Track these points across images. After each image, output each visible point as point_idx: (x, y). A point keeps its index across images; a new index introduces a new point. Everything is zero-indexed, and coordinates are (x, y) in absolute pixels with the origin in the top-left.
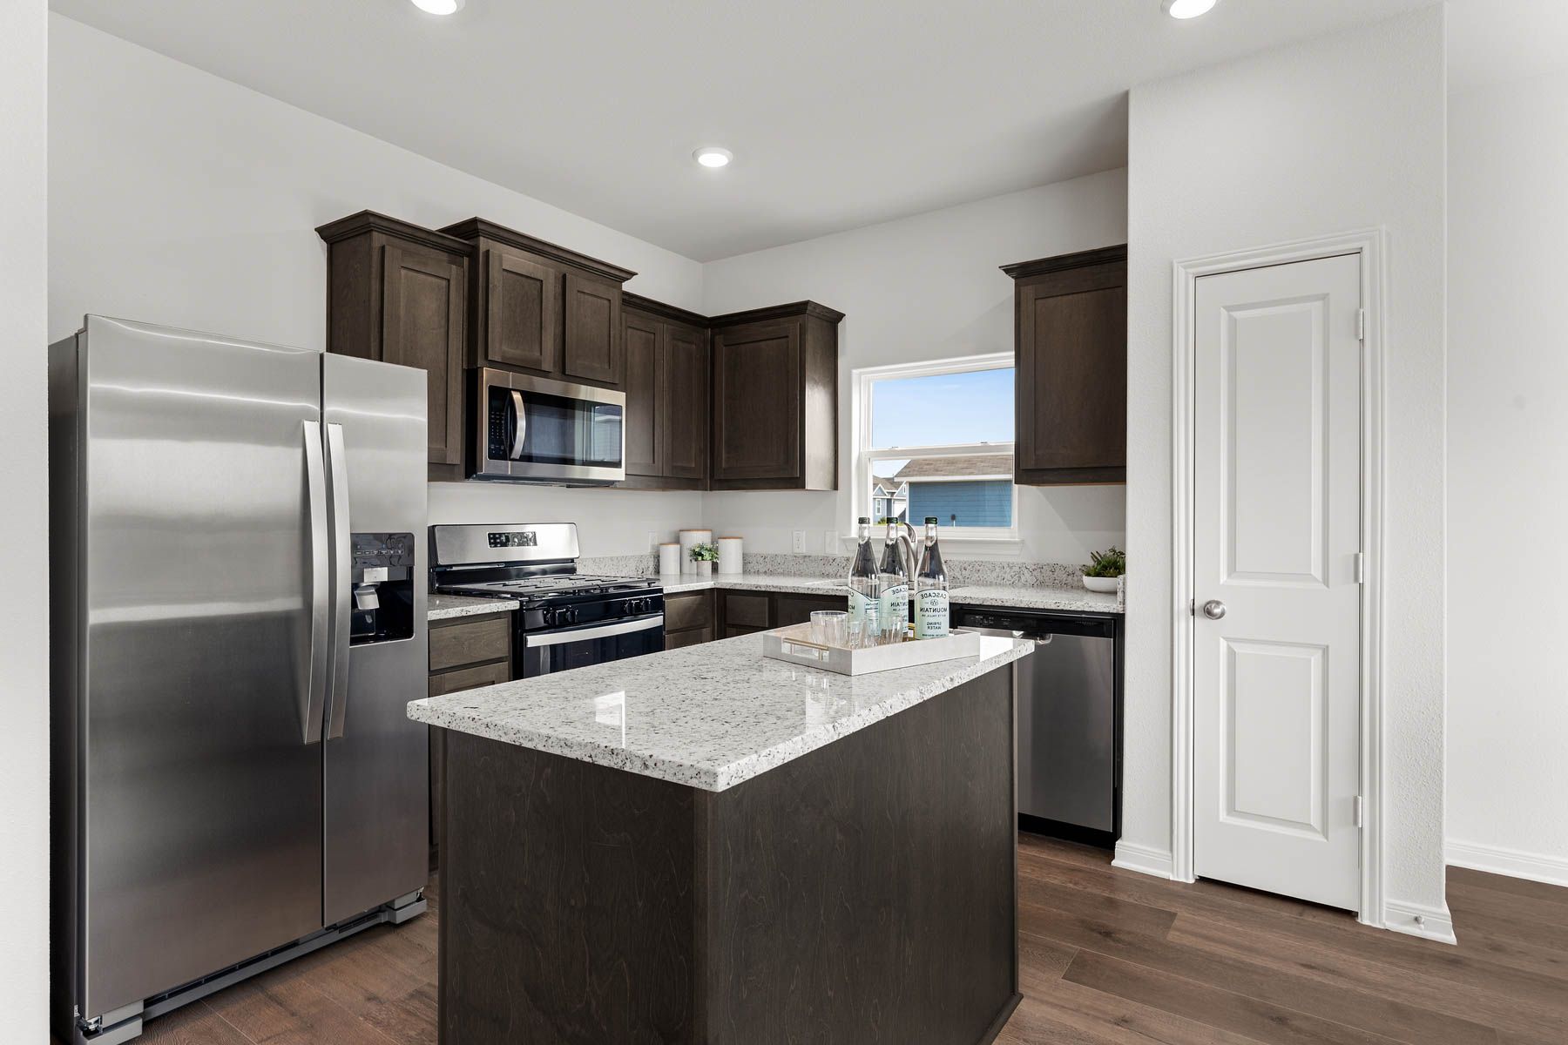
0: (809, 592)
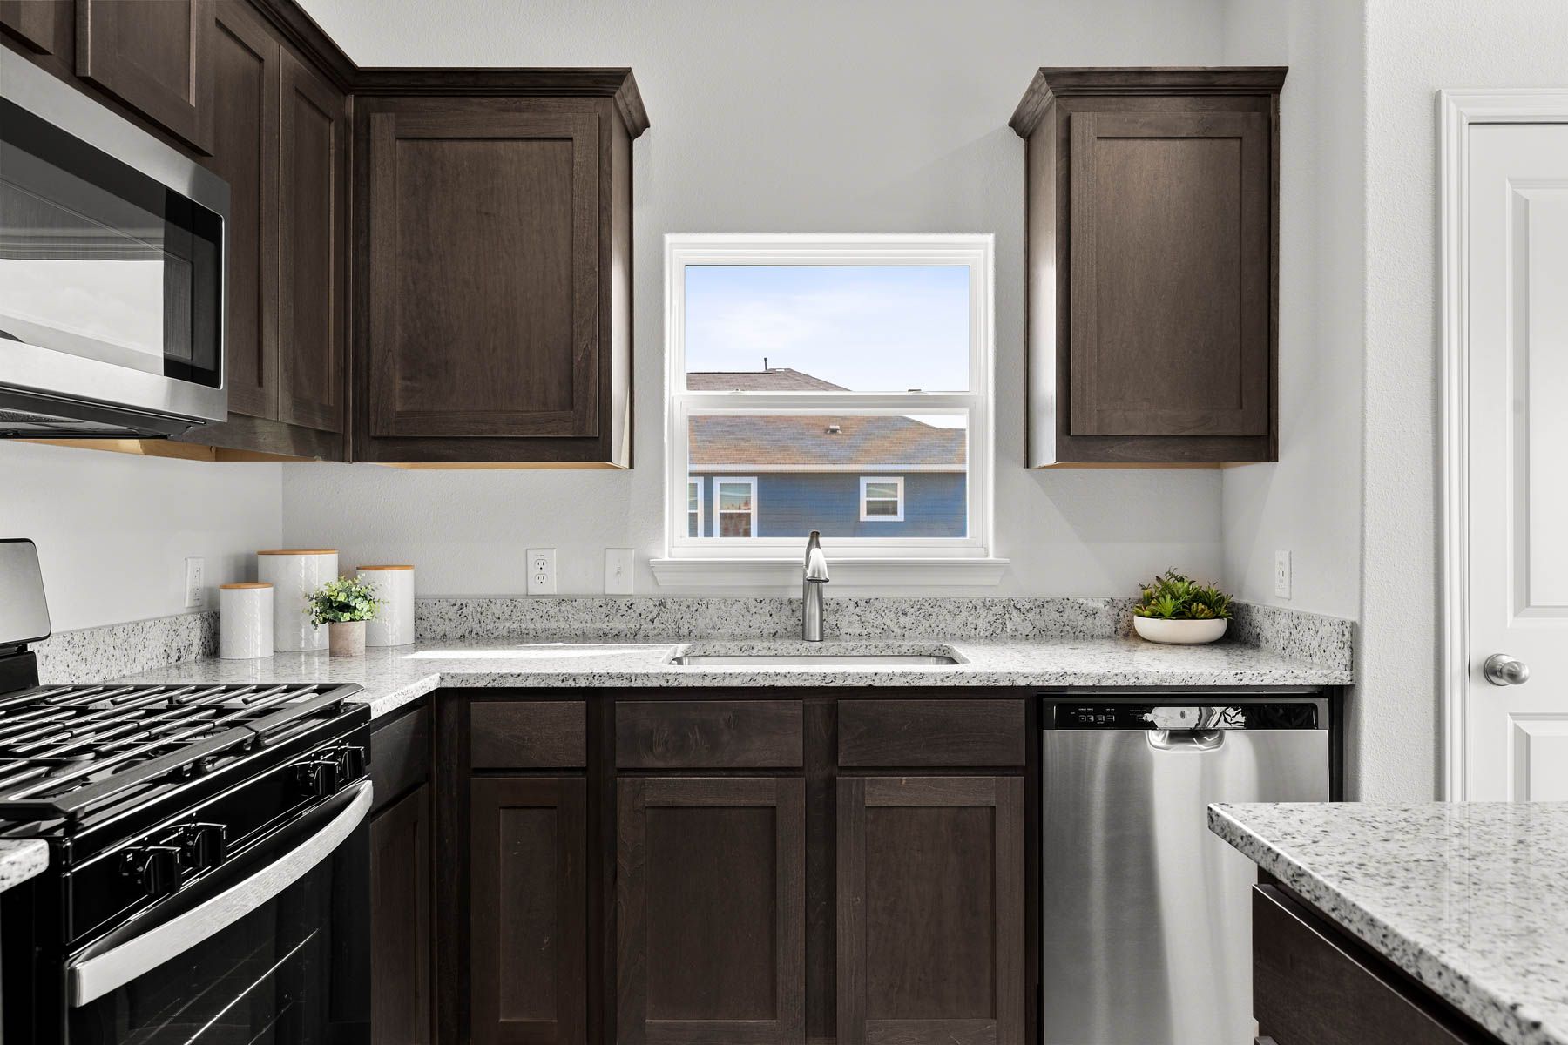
0: (707, 683)
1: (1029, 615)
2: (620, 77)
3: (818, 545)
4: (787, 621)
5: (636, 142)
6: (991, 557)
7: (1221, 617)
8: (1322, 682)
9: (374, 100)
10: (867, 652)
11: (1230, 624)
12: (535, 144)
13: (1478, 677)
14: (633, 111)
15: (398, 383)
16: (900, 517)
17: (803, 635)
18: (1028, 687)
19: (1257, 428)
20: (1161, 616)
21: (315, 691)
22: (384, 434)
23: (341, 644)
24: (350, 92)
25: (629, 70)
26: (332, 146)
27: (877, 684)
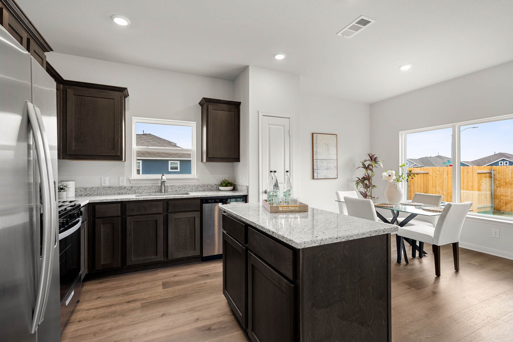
1: (202, 187)
2: (125, 89)
3: (164, 176)
4: (157, 189)
5: (126, 99)
6: (196, 177)
7: (232, 186)
8: (244, 194)
9: (68, 86)
10: (173, 194)
11: (234, 187)
12: (106, 99)
13: (264, 193)
14: (126, 94)
15: (74, 144)
16: (179, 170)
17: (161, 192)
18: (200, 197)
19: (237, 157)
20: (223, 186)
21: (69, 202)
22: (70, 154)
23: (61, 196)
24: (62, 84)
25: (127, 88)
26: (59, 95)
27: (175, 198)
